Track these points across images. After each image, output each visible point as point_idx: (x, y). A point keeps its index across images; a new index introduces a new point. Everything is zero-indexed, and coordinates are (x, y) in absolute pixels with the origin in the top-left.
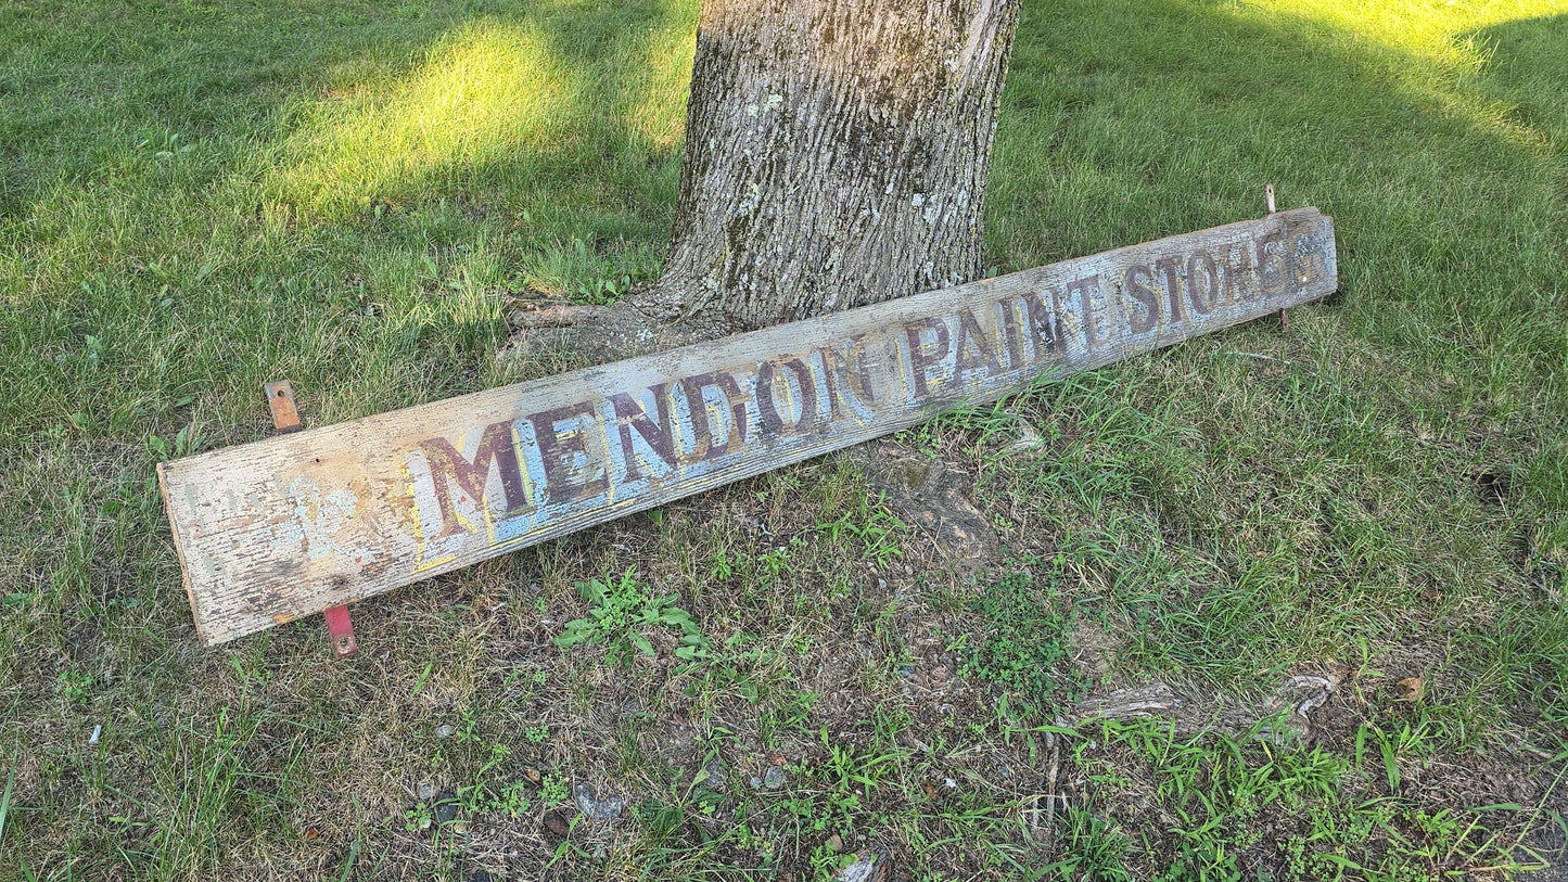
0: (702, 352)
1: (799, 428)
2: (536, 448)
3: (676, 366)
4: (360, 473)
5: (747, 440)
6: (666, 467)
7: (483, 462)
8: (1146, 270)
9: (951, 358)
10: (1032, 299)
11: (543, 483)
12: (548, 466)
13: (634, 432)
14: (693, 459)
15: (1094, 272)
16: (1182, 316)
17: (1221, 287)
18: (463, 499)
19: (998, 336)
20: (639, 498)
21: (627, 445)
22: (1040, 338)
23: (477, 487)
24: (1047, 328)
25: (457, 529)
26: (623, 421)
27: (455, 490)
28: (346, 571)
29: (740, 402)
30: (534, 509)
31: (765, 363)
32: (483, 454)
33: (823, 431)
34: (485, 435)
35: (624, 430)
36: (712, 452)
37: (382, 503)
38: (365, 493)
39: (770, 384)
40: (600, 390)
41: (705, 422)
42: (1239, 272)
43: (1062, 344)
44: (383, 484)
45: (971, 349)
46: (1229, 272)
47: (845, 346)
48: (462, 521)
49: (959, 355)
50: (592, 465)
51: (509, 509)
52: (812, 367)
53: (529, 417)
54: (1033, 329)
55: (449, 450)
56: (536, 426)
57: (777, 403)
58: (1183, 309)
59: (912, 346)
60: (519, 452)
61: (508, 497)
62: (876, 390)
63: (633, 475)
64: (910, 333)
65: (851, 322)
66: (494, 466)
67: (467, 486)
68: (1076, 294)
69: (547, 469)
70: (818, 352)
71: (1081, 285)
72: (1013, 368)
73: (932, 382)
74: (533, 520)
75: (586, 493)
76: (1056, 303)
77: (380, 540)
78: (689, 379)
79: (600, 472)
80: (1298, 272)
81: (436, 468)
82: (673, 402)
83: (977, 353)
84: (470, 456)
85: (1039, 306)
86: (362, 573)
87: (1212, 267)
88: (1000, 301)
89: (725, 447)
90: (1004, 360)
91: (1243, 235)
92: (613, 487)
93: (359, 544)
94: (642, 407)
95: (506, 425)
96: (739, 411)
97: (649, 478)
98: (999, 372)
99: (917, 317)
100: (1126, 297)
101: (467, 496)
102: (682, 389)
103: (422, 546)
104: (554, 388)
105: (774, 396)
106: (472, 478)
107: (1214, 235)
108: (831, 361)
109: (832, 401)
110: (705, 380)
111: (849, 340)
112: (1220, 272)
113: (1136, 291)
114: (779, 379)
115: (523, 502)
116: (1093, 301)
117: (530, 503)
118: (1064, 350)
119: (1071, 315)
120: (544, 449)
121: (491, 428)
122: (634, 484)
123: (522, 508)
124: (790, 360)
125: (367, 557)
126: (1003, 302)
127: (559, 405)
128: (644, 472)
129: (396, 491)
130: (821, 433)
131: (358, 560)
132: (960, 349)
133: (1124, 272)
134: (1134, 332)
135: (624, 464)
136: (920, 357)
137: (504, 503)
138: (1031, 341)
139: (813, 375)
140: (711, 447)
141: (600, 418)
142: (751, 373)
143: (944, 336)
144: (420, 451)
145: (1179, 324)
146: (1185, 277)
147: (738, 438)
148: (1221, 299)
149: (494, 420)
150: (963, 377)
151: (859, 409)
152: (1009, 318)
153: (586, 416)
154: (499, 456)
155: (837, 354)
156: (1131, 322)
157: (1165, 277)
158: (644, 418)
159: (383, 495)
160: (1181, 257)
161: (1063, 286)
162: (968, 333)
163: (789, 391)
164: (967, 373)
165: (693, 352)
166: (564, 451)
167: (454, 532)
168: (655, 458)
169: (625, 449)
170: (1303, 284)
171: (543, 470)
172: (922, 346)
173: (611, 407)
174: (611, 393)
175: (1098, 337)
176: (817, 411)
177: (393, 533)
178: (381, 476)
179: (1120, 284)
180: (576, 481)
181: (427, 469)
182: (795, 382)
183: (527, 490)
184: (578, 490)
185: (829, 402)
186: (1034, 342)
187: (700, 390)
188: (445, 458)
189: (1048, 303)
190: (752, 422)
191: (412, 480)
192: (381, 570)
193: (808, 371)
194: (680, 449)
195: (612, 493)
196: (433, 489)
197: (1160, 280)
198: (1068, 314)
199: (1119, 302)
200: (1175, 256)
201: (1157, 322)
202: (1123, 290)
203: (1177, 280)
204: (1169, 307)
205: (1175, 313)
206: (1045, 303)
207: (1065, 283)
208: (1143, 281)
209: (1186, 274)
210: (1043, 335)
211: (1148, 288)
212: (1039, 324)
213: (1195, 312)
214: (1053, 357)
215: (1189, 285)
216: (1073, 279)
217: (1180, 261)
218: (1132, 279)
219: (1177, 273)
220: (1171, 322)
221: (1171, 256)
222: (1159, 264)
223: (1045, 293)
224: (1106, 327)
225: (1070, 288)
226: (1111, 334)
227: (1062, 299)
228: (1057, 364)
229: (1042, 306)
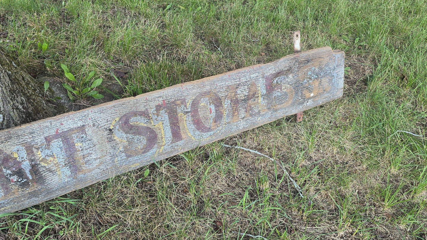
8: (145, 114)
15: (80, 124)
16: (183, 136)
17: (225, 114)
22: (9, 181)
24: (20, 173)
42: (247, 99)
43: (40, 179)
46: (235, 102)
54: (1, 176)
58: (186, 133)
68: (57, 144)
71: (64, 136)
76: (30, 153)
80: (305, 92)
85: (8, 159)
87: (218, 102)
91: (252, 76)
100: (120, 137)
107: (222, 80)
112: (227, 104)
113: (132, 129)
116: (78, 145)
118: (42, 183)
119: (51, 159)
133: (117, 119)
134: (129, 156)
145: (180, 143)
146: (187, 112)
148: (225, 120)
156: (126, 149)
157: (166, 117)
160: (184, 100)
161: (40, 140)
170: (310, 98)
175: (85, 167)
179: (111, 128)
186: (3, 185)
189: (20, 155)
197: (159, 118)
198: (47, 158)
199: (110, 140)
200: (178, 100)
201: (156, 146)
202: (115, 131)
203: (179, 115)
204: (169, 134)
205: (176, 135)
206: (16, 156)
207: (42, 137)
208: (141, 122)
209: (189, 110)
210: (15, 178)
211: (145, 125)
212: (9, 172)
213: (197, 133)
214: (28, 190)
215: (192, 116)
216: (53, 132)
217: (183, 102)
218: (126, 122)
219: (179, 111)
220: (171, 143)
221: (173, 100)
222: (158, 108)
223: (15, 148)
224: (95, 159)
225: (48, 140)
226: (101, 163)
227: (38, 149)
228: (34, 194)
229: (11, 158)
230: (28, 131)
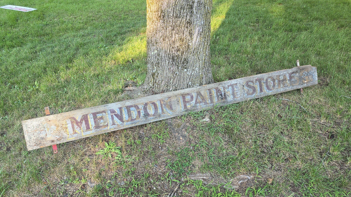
0: (131, 101)
1: (154, 115)
2: (93, 119)
3: (125, 104)
4: (57, 123)
5: (141, 118)
6: (121, 123)
7: (81, 121)
8: (252, 82)
9: (194, 101)
10: (217, 89)
11: (94, 125)
12: (95, 122)
13: (114, 116)
14: (128, 121)
15: (236, 83)
16: (263, 91)
17: (276, 85)
18: (77, 128)
19: (207, 97)
20: (115, 128)
21: (113, 118)
22: (219, 97)
23: (80, 126)
24: (221, 95)
25: (76, 133)
26: (112, 114)
27: (76, 126)
28: (54, 139)
29: (139, 110)
30: (92, 130)
31: (146, 103)
32: (82, 120)
33: (160, 116)
34: (82, 116)
35: (112, 116)
36: (132, 120)
37: (61, 128)
38: (58, 126)
39: (147, 107)
40: (107, 108)
41: (131, 114)
42: (283, 81)
43: (226, 98)
44: (62, 125)
45: (200, 99)
46: (279, 81)
47: (166, 99)
48: (77, 132)
49: (196, 101)
50: (105, 122)
51: (86, 130)
52: (157, 104)
53: (91, 113)
54: (217, 95)
55: (75, 119)
56: (93, 115)
57: (148, 111)
59: (183, 99)
60: (89, 120)
61: (86, 128)
62: (173, 108)
63: (114, 124)
64: (183, 97)
65: (168, 95)
66: (84, 122)
67: (78, 126)
68: (230, 88)
69: (95, 123)
70: (159, 101)
71: (232, 86)
72: (211, 103)
73: (188, 106)
74: (91, 132)
75: (103, 127)
76: (224, 89)
77: (60, 134)
78: (127, 106)
79: (107, 123)
80: (303, 80)
81: (72, 122)
82: (123, 110)
83: (201, 100)
84: (79, 121)
85: (219, 90)
86: (57, 140)
87: (274, 80)
88: (208, 90)
89: (135, 119)
90: (209, 101)
91: (284, 73)
92: (109, 126)
93: (56, 135)
94: (116, 112)
95: (87, 115)
96: (139, 112)
97: (117, 125)
98: (207, 104)
99: (185, 93)
100: (246, 88)
101: (78, 127)
102: (126, 108)
103: (69, 136)
104: (97, 108)
105: (148, 109)
106: (79, 124)
107: (275, 73)
108: (162, 102)
109: (162, 110)
110: (132, 106)
111: (167, 98)
112: (276, 81)
113: (248, 86)
114: (149, 106)
115: (90, 128)
116: (235, 89)
117: (91, 129)
118: (226, 99)
119: (229, 92)
120: (94, 119)
121: (84, 115)
122: (114, 126)
123: (89, 130)
124: (152, 102)
125: (58, 137)
126: (209, 90)
127: (98, 111)
128: (116, 124)
129: (64, 126)
130: (159, 116)
131: (56, 138)
132: (196, 99)
133: (245, 82)
134: (248, 95)
135: (112, 122)
136: (186, 102)
137: (86, 129)
138: (216, 98)
139: (157, 105)
140: (132, 119)
141: (107, 113)
142: (142, 105)
143: (192, 97)
144: (69, 119)
145: (262, 93)
146: (264, 83)
147: (138, 117)
148: (276, 87)
149: (84, 114)
150: (197, 105)
151: (169, 112)
152: (210, 93)
153: (104, 114)
154: (85, 120)
155: (164, 101)
156: (247, 93)
157: (258, 83)
158: (117, 113)
159: (62, 127)
161: (226, 86)
162: (199, 96)
163: (151, 108)
164: (198, 104)
165: (129, 101)
166: (99, 119)
167: (75, 133)
168: (119, 121)
169: (112, 119)
170: (305, 83)
171: (94, 123)
172: (186, 99)
173: (109, 112)
174: (110, 109)
175: (236, 96)
176: (158, 112)
177: (63, 133)
178: (61, 124)
179: (244, 85)
180: (101, 125)
181: (70, 122)
182: (153, 106)
183: (90, 127)
184: (101, 126)
185: (161, 110)
186: (217, 98)
187: (130, 108)
188: (74, 120)
189: (222, 90)
190: (142, 114)
191: (67, 124)
192: (61, 139)
193: (156, 104)
194: (124, 119)
195: (109, 127)
196: (71, 126)
197: (256, 84)
198: (228, 92)
199: (243, 89)
200: (262, 78)
201: (255, 93)
202: (245, 86)
203: (262, 83)
204: (259, 89)
205: (261, 91)
206: (221, 90)
207: (227, 85)
208: (251, 84)
209: (265, 82)
210: (220, 96)
211: (252, 85)
212: (219, 94)
213: (267, 90)
214: (223, 101)
215: (266, 84)
216: (229, 84)
217: (263, 79)
218: (247, 84)
219: (262, 82)
220: (260, 93)
221: (260, 78)
222: (256, 80)
223: (221, 87)
224: (239, 94)
225: (228, 86)
226: (241, 96)
227: (226, 88)
228: (224, 102)
229: (220, 90)
230: (224, 83)
